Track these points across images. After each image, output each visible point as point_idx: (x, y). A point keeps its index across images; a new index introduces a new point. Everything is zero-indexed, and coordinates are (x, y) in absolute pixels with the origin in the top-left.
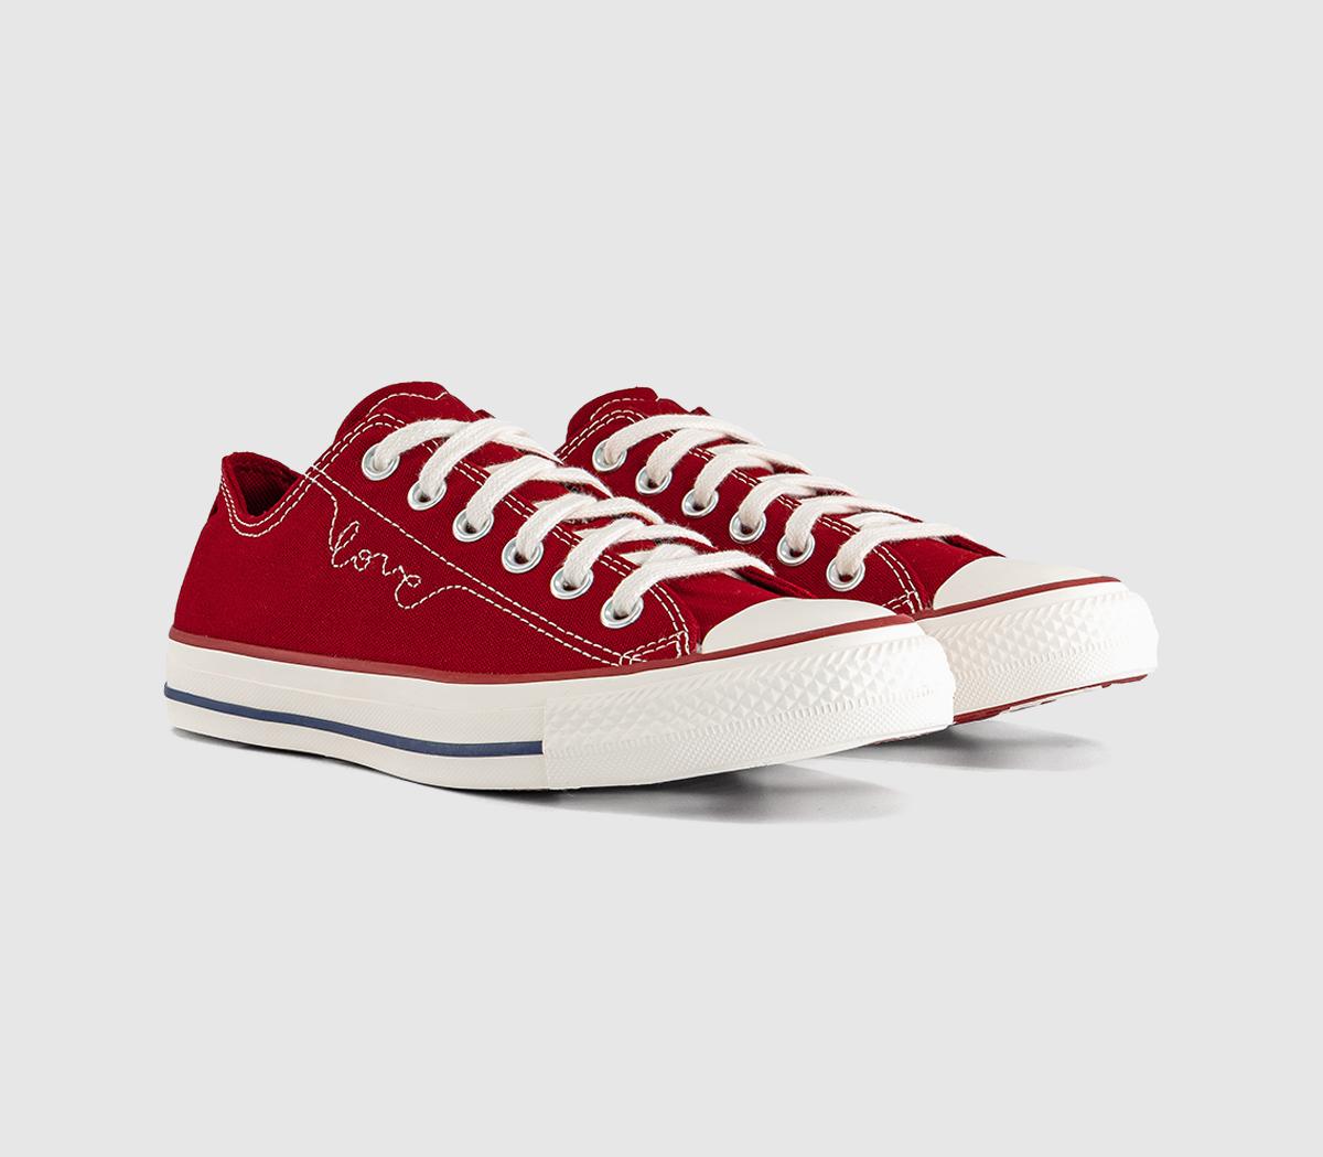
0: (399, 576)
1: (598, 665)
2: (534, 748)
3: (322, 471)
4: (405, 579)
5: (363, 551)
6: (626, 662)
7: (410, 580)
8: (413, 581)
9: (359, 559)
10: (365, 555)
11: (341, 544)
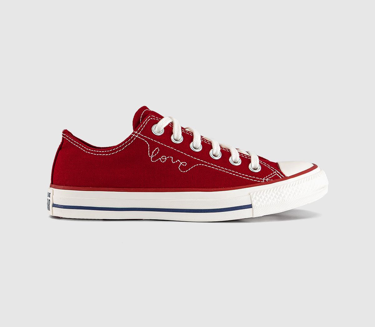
0: (179, 163)
1: (257, 182)
2: (250, 206)
3: (139, 134)
4: (181, 163)
5: (163, 156)
6: (265, 181)
7: (183, 164)
8: (184, 164)
9: (161, 158)
10: (164, 157)
11: (154, 154)
